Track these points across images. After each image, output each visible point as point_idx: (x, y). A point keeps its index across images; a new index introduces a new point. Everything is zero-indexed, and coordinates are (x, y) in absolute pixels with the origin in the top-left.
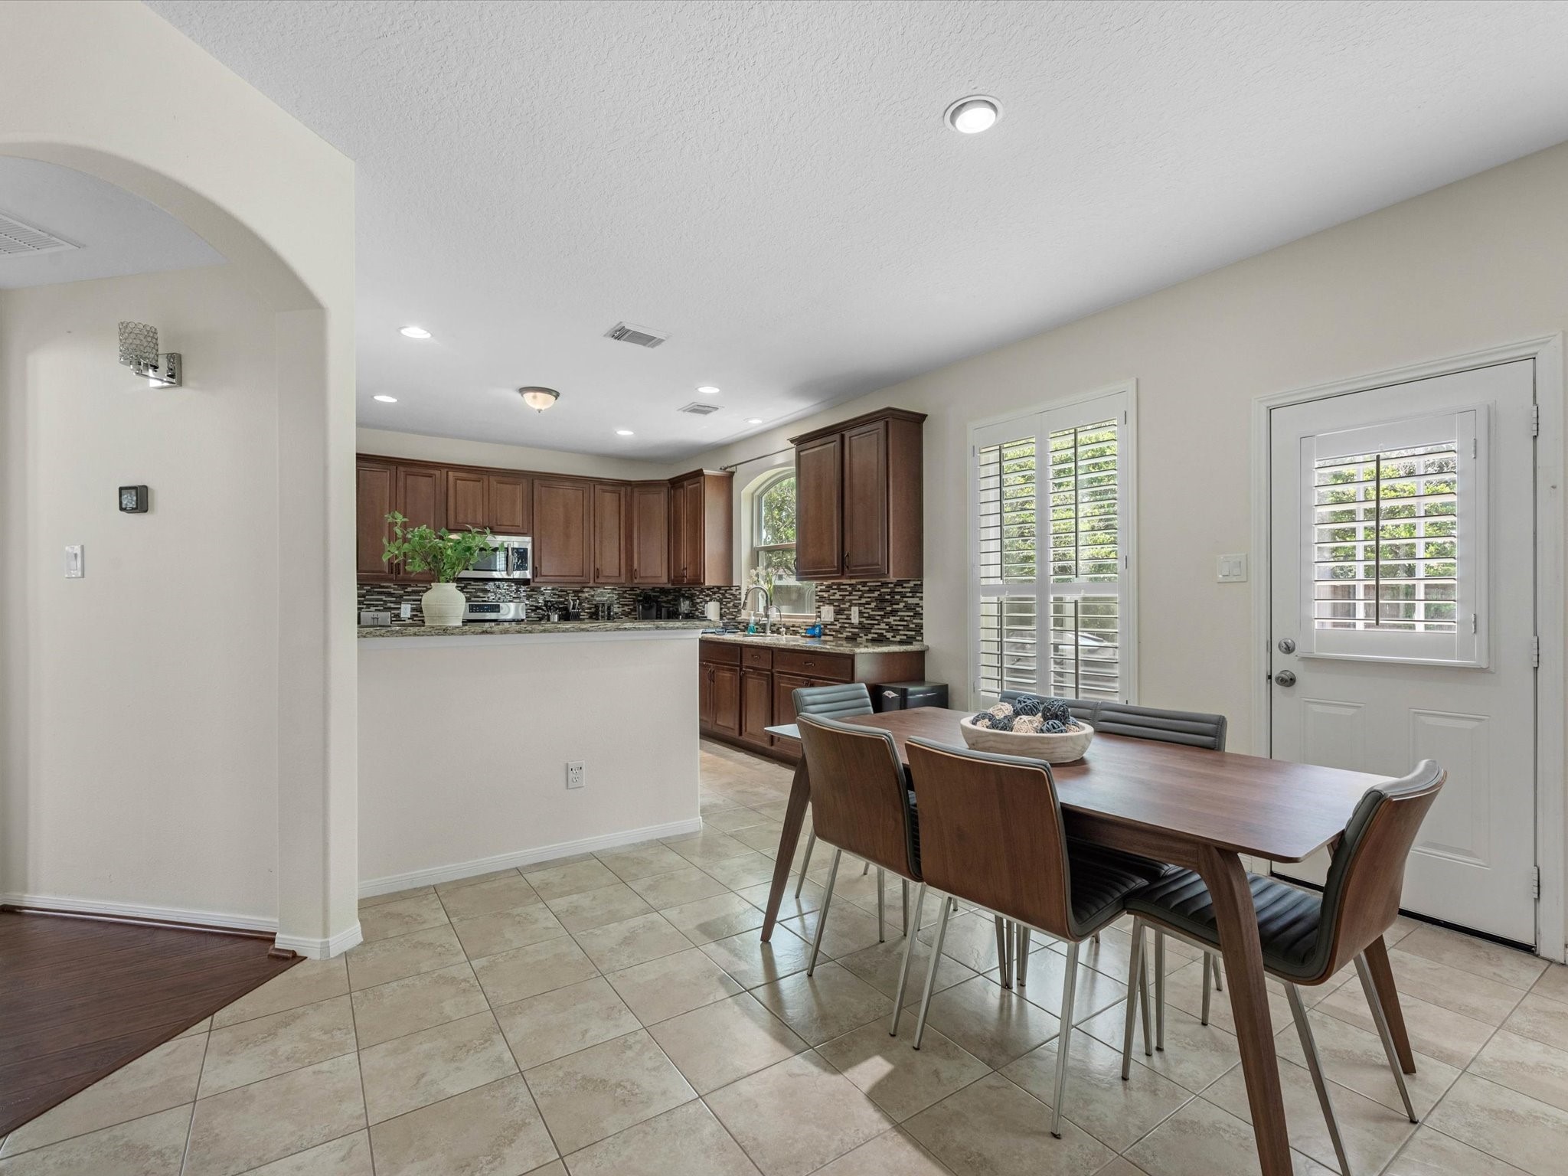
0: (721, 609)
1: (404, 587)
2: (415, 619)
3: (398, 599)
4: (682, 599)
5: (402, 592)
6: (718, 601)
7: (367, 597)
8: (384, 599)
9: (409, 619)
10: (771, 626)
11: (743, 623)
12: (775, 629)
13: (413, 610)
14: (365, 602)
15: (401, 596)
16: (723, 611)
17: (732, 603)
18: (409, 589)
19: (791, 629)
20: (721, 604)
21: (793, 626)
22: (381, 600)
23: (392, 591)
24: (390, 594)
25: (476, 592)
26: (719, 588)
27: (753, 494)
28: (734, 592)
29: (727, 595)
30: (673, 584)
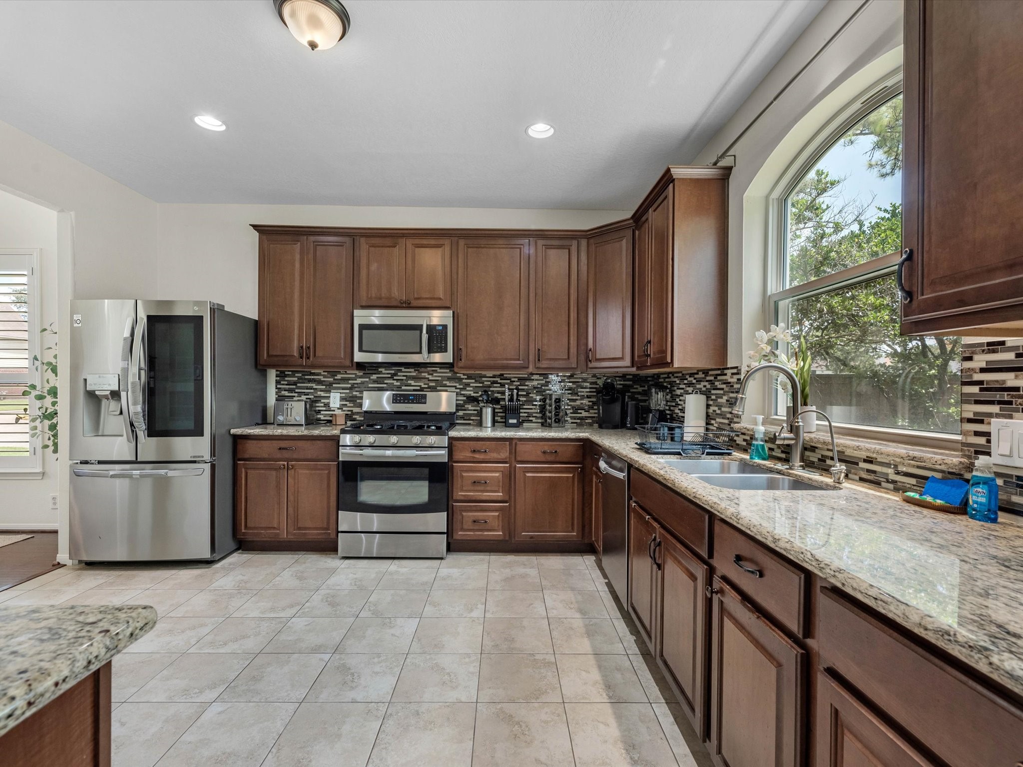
0: (708, 406)
1: (333, 374)
2: (344, 409)
3: (328, 387)
4: (653, 390)
5: (332, 379)
6: (702, 393)
7: (298, 385)
8: (315, 387)
9: (338, 409)
10: (805, 449)
11: (743, 434)
12: (814, 457)
13: (342, 399)
14: (297, 391)
15: (331, 384)
16: (711, 411)
17: (725, 398)
18: (339, 377)
19: (862, 465)
20: (708, 398)
21: (869, 461)
22: (311, 388)
23: (322, 378)
24: (320, 382)
25: (407, 380)
26: (706, 372)
27: (767, 198)
28: (728, 378)
29: (717, 383)
30: (638, 368)
